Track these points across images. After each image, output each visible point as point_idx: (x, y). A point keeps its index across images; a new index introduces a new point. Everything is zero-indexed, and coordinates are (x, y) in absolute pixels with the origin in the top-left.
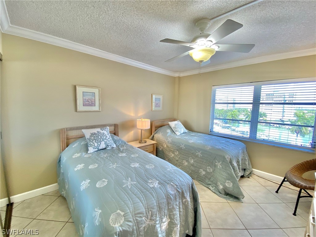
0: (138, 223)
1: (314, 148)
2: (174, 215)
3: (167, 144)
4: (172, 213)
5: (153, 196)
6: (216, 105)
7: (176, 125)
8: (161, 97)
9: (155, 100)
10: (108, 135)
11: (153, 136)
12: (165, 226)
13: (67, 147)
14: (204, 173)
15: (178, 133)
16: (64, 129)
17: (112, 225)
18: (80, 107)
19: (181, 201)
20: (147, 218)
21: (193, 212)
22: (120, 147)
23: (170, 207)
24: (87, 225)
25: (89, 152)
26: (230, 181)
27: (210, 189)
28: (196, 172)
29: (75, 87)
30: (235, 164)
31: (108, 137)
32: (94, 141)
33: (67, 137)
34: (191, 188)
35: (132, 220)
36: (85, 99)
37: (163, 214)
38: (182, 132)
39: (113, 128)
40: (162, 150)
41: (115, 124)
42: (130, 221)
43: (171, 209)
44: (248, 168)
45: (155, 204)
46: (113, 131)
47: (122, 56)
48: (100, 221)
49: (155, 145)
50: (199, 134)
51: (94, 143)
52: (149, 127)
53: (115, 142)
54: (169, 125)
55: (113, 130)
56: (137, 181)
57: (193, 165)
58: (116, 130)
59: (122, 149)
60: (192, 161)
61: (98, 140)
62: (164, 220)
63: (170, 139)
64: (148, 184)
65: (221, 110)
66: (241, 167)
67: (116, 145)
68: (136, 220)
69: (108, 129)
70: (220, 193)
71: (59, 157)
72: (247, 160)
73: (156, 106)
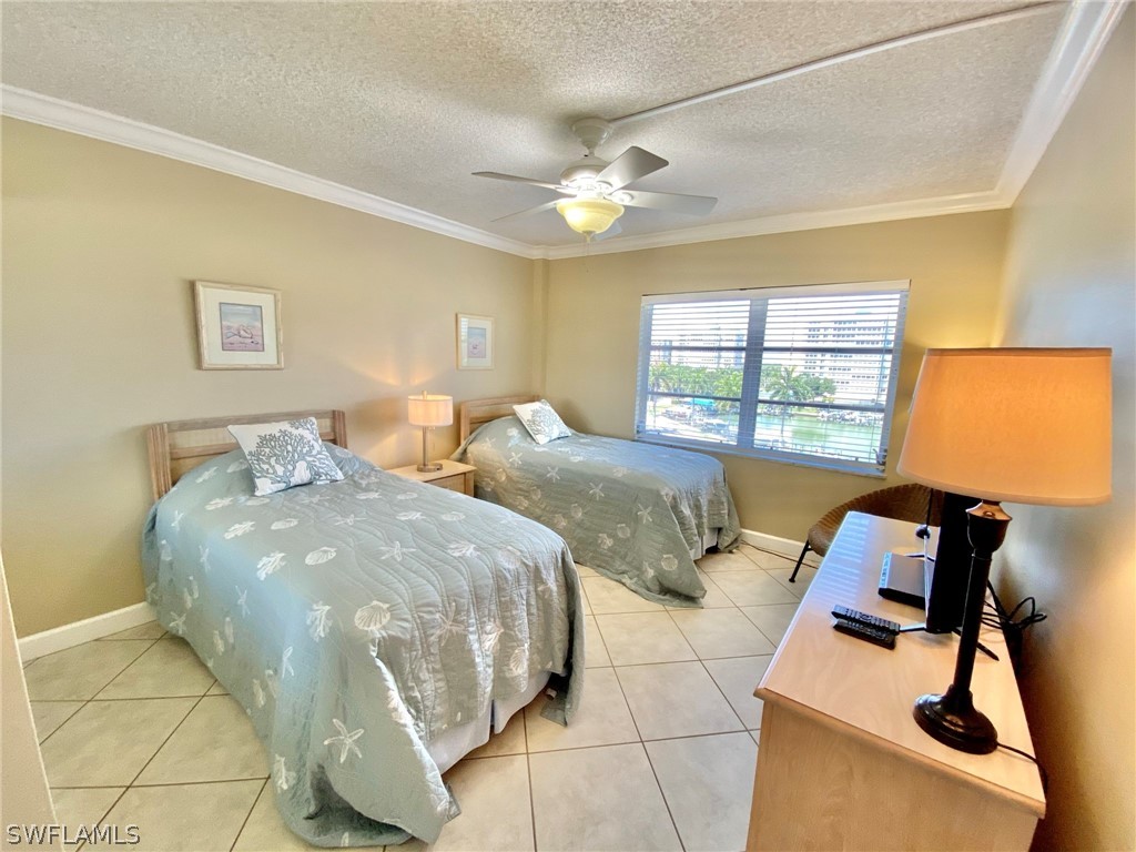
0: (424, 626)
1: (884, 464)
2: (514, 618)
3: (508, 471)
4: (509, 614)
5: (460, 572)
6: (653, 353)
7: (535, 413)
8: (487, 324)
9: (470, 334)
10: (316, 440)
11: (465, 451)
12: (492, 642)
13: (174, 484)
14: (609, 542)
15: (541, 439)
16: (161, 425)
17: (361, 627)
18: (213, 353)
19: (531, 588)
20: (447, 618)
21: (566, 620)
22: (356, 479)
23: (503, 599)
24: (288, 653)
25: (256, 494)
26: (671, 556)
27: (624, 584)
28: (590, 544)
29: (192, 287)
30: (687, 512)
31: (317, 448)
32: (273, 461)
33: (171, 453)
34: (560, 561)
35: (409, 617)
36: (229, 328)
37: (487, 613)
38: (555, 436)
39: (327, 422)
40: (493, 490)
41: (334, 412)
42: (406, 620)
43: (506, 602)
44: (727, 524)
45: (467, 588)
46: (327, 434)
47: (353, 187)
48: (330, 625)
49: (471, 476)
50: (605, 439)
51: (273, 467)
52: (450, 421)
53: (340, 464)
54: (514, 414)
55: (329, 430)
56: (419, 547)
57: (579, 525)
58: (337, 431)
59: (364, 483)
60: (580, 514)
61: (284, 458)
62: (488, 628)
63: (516, 458)
64: (449, 551)
65: (698, 371)
66: (705, 520)
67: (345, 474)
68: (420, 617)
69: (313, 424)
70: (648, 589)
71: (150, 518)
72: (726, 504)
73: (471, 355)
